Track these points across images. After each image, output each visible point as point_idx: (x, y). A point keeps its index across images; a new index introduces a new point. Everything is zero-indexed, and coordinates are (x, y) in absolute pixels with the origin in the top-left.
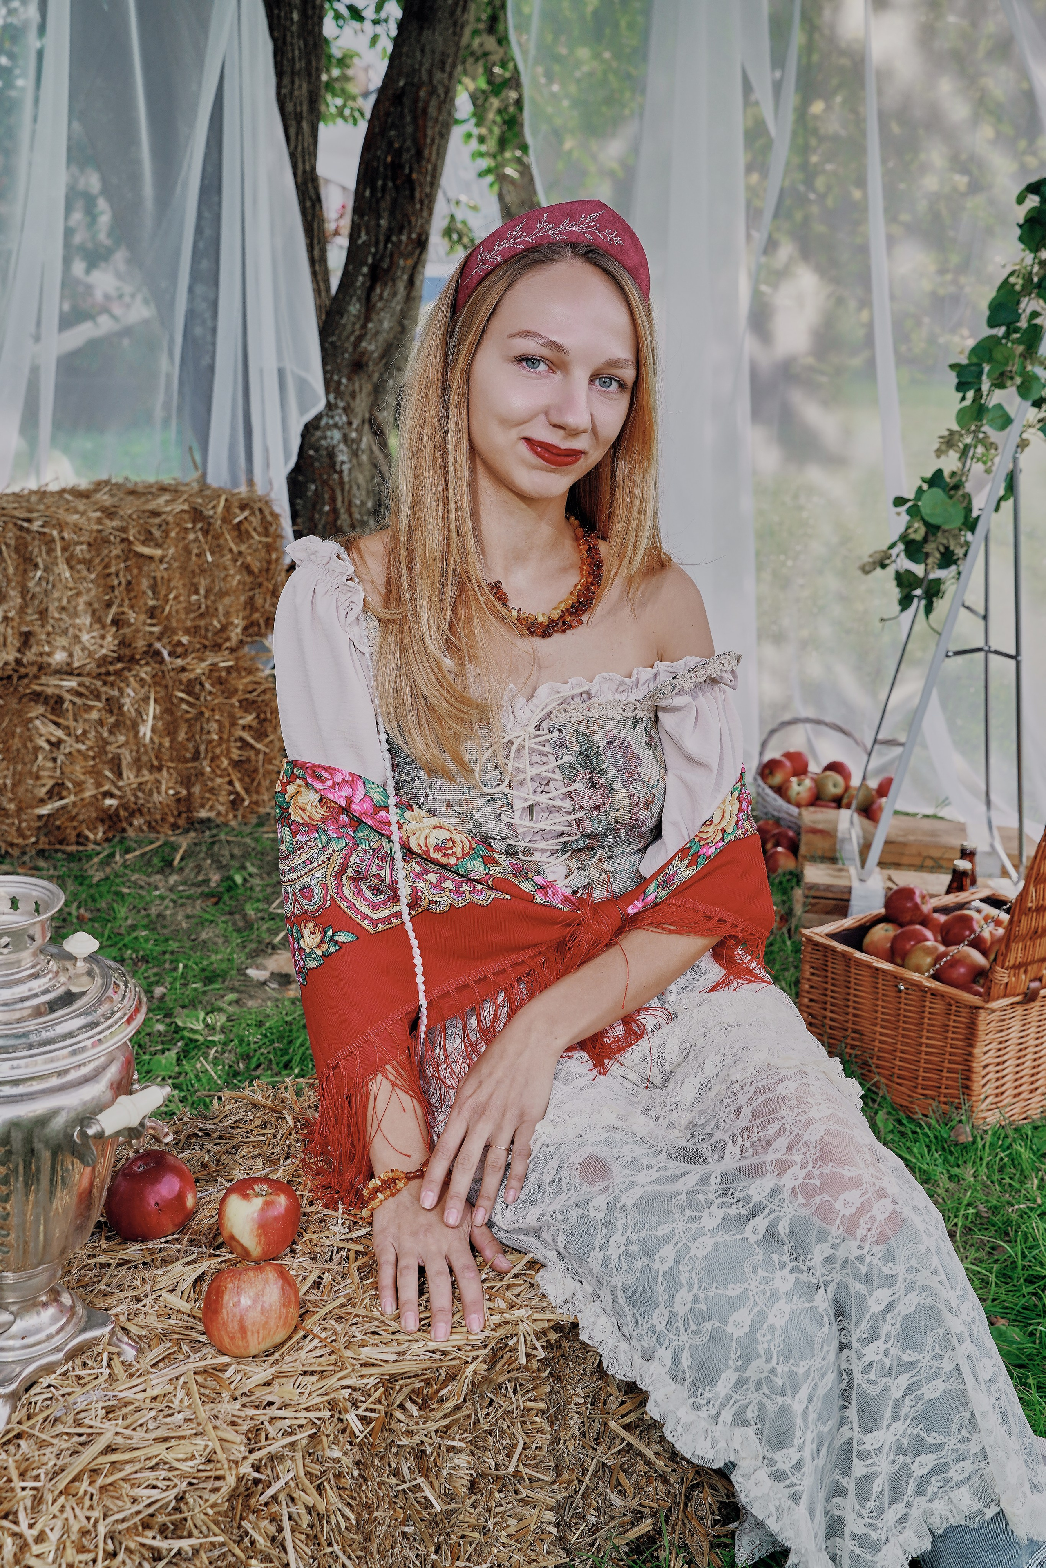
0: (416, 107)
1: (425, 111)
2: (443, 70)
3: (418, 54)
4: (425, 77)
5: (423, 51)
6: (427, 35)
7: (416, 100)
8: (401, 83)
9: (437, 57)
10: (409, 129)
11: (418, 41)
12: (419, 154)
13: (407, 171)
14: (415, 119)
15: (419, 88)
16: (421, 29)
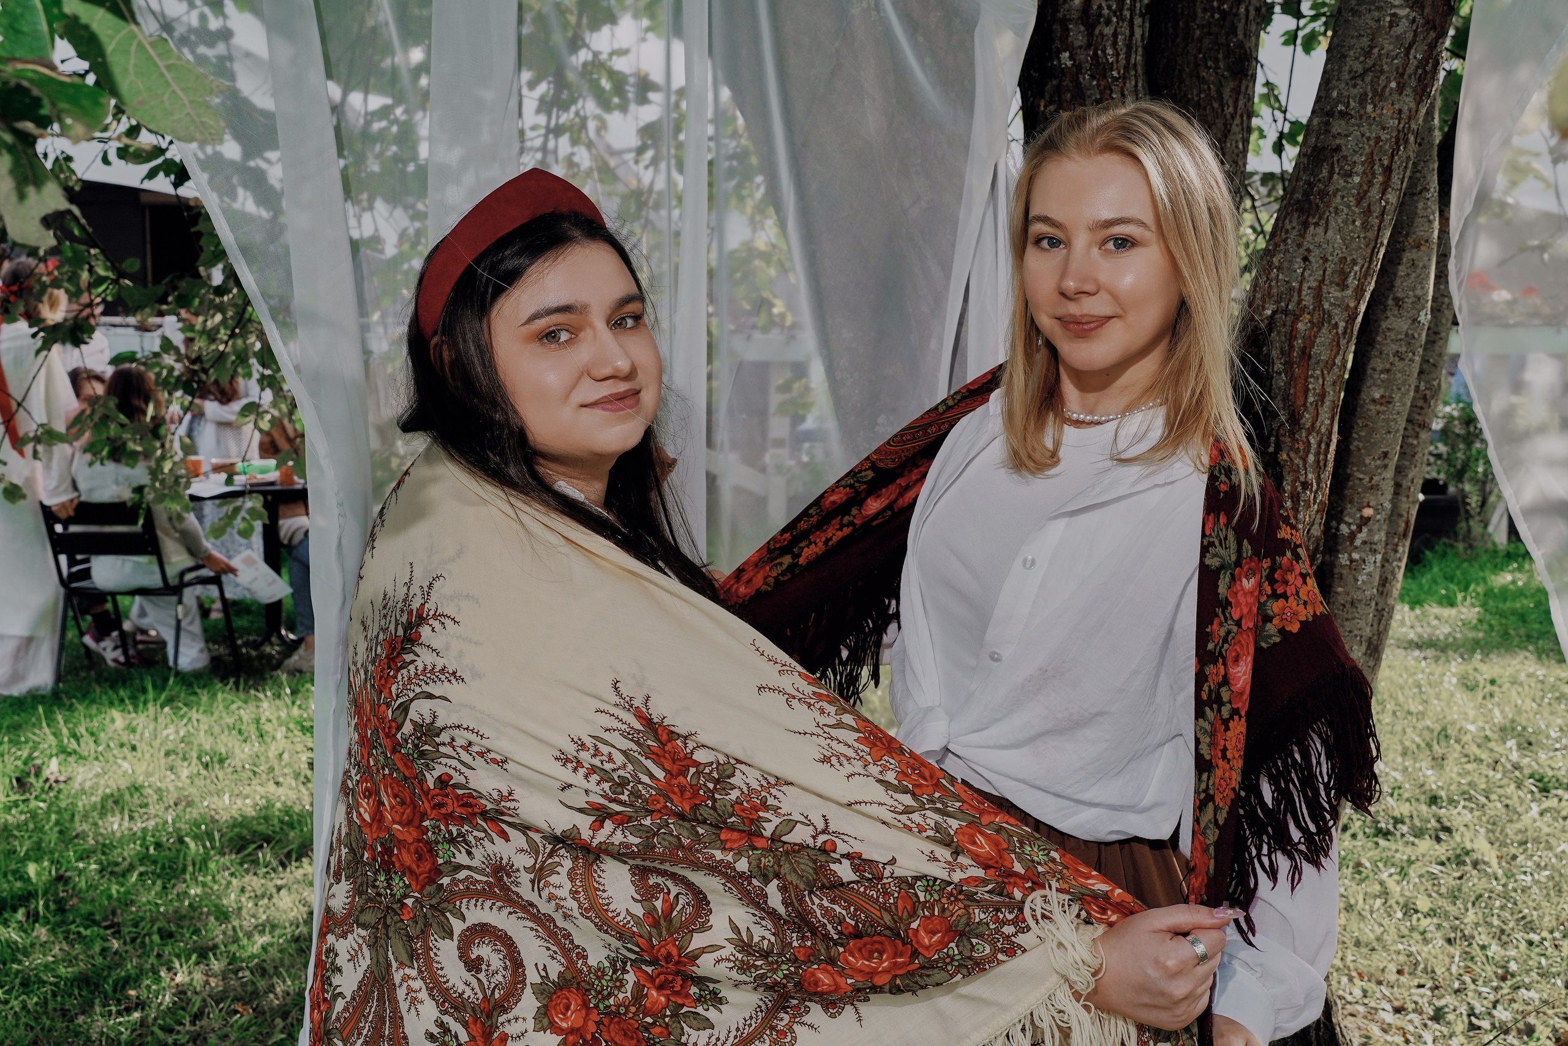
0: (1291, 347)
1: (1306, 354)
2: (1343, 286)
3: (1298, 266)
4: (1308, 300)
5: (1305, 259)
6: (1315, 234)
7: (1292, 336)
8: (1269, 312)
9: (1330, 267)
10: (1281, 381)
11: (1299, 246)
12: (1294, 419)
13: (1271, 449)
14: (1289, 364)
15: (1297, 319)
16: (1306, 225)
